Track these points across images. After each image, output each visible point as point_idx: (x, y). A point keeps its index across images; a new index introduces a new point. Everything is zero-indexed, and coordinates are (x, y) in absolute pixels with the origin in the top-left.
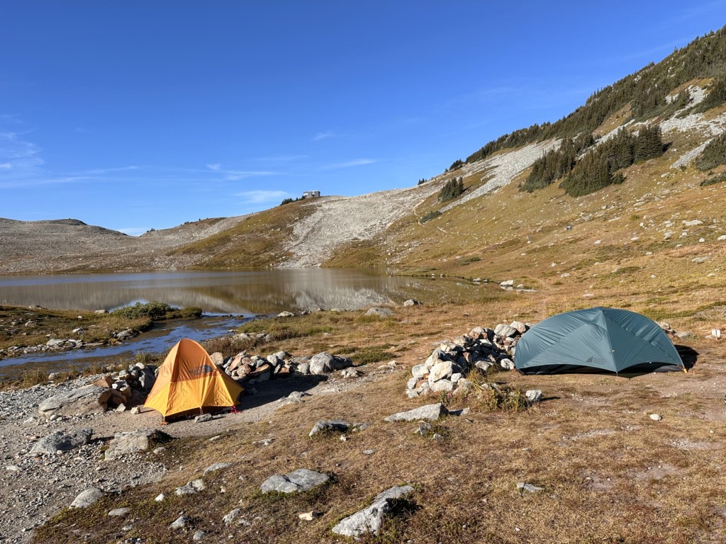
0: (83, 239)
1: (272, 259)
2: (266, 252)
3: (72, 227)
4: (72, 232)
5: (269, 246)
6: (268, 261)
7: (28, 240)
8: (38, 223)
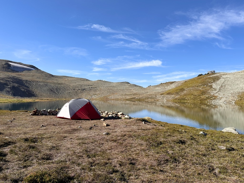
0: (130, 88)
1: (208, 98)
2: (203, 95)
3: (127, 84)
4: (127, 86)
5: (203, 93)
6: (206, 99)
7: (115, 88)
8: (117, 83)
